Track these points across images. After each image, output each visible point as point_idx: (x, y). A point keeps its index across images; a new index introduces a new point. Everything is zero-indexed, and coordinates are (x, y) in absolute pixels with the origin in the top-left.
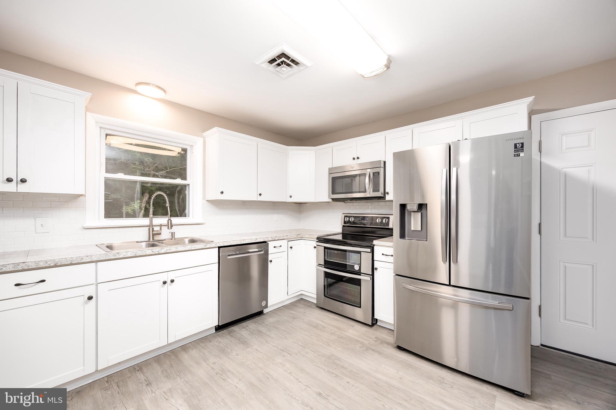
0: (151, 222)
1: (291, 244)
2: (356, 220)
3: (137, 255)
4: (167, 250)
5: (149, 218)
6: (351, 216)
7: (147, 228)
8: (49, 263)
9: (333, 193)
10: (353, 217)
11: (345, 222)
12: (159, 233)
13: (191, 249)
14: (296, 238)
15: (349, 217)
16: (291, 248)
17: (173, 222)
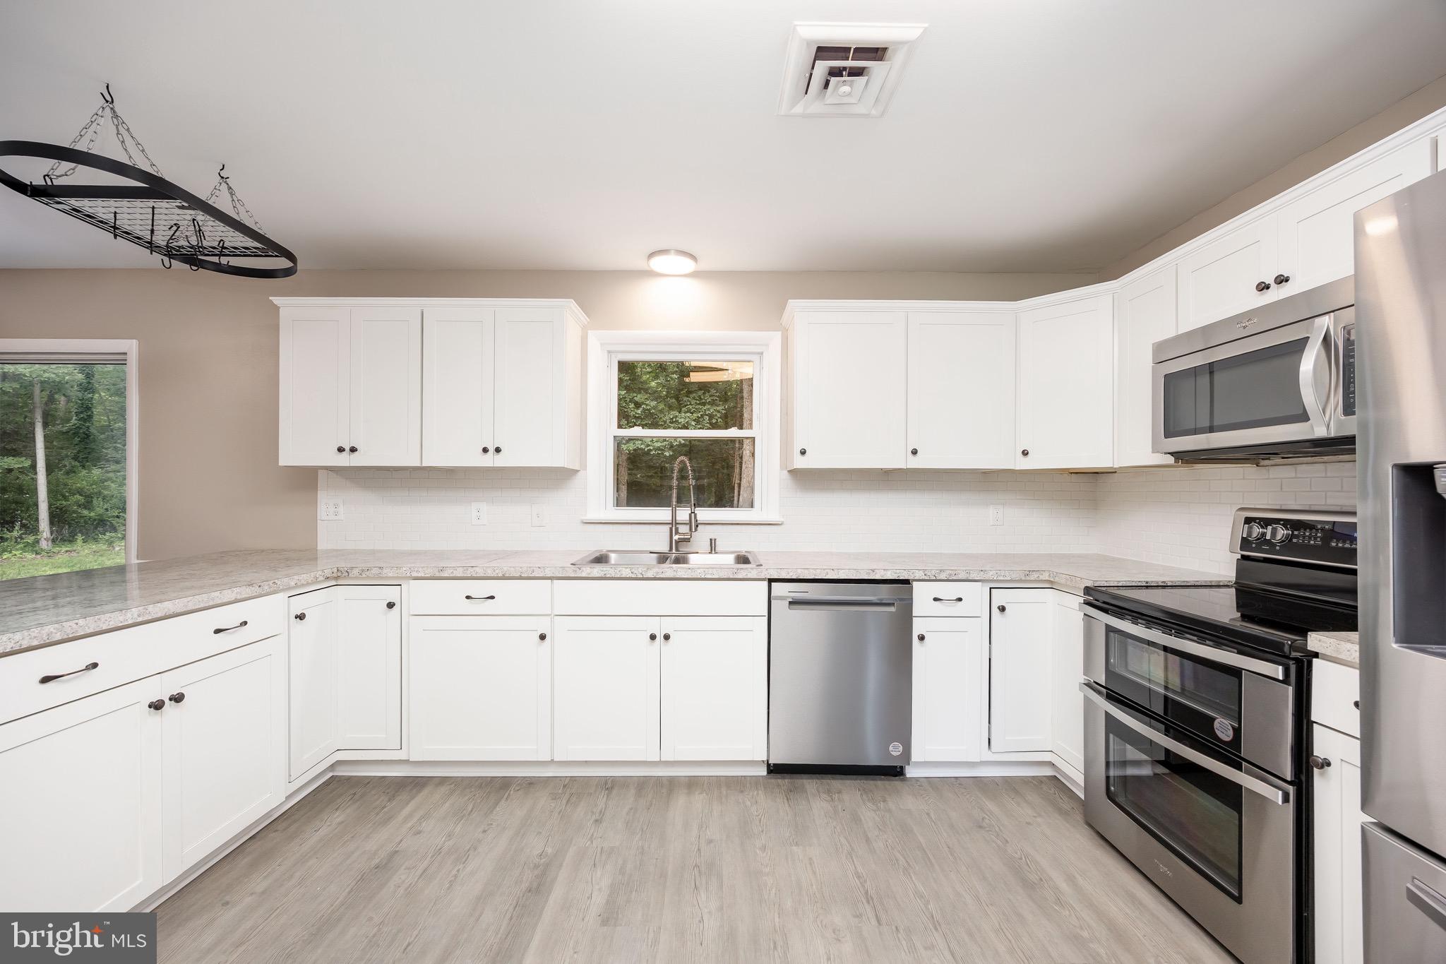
0: (674, 515)
1: (1000, 597)
2: (1297, 537)
3: (608, 576)
4: (657, 573)
5: (671, 508)
6: (1277, 521)
7: (667, 528)
8: (497, 571)
9: (1168, 434)
10: (1286, 523)
11: (1245, 544)
12: (686, 539)
13: (703, 577)
14: (1020, 581)
15: (1266, 522)
16: (1002, 609)
17: (699, 518)
